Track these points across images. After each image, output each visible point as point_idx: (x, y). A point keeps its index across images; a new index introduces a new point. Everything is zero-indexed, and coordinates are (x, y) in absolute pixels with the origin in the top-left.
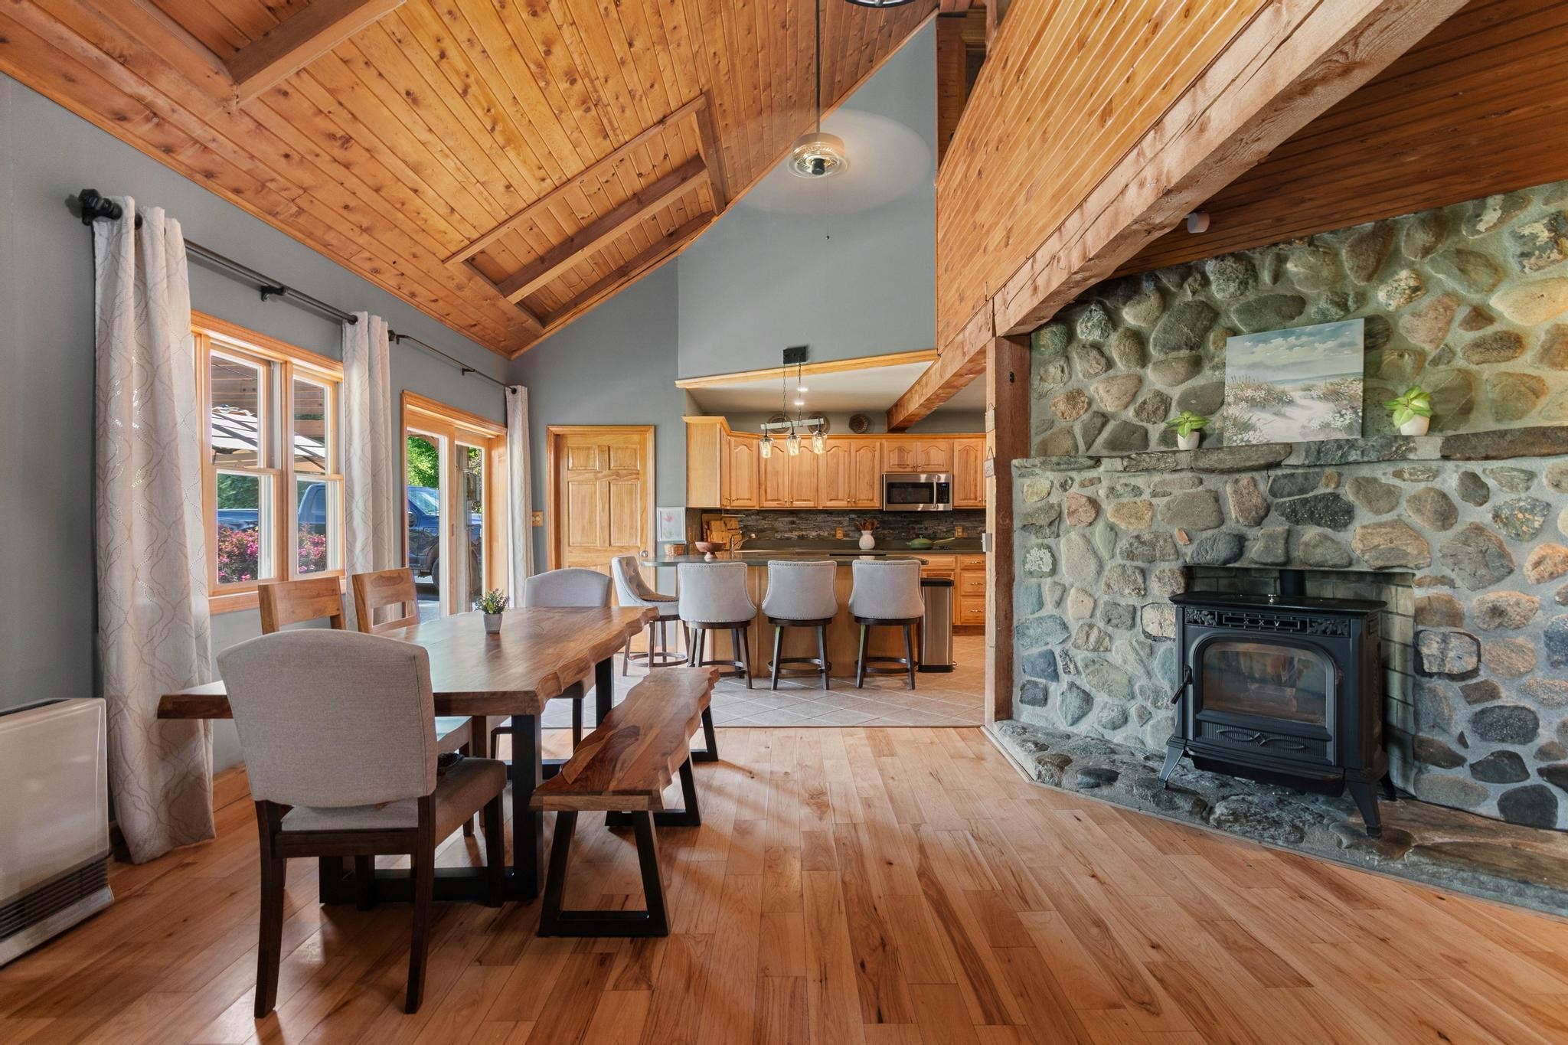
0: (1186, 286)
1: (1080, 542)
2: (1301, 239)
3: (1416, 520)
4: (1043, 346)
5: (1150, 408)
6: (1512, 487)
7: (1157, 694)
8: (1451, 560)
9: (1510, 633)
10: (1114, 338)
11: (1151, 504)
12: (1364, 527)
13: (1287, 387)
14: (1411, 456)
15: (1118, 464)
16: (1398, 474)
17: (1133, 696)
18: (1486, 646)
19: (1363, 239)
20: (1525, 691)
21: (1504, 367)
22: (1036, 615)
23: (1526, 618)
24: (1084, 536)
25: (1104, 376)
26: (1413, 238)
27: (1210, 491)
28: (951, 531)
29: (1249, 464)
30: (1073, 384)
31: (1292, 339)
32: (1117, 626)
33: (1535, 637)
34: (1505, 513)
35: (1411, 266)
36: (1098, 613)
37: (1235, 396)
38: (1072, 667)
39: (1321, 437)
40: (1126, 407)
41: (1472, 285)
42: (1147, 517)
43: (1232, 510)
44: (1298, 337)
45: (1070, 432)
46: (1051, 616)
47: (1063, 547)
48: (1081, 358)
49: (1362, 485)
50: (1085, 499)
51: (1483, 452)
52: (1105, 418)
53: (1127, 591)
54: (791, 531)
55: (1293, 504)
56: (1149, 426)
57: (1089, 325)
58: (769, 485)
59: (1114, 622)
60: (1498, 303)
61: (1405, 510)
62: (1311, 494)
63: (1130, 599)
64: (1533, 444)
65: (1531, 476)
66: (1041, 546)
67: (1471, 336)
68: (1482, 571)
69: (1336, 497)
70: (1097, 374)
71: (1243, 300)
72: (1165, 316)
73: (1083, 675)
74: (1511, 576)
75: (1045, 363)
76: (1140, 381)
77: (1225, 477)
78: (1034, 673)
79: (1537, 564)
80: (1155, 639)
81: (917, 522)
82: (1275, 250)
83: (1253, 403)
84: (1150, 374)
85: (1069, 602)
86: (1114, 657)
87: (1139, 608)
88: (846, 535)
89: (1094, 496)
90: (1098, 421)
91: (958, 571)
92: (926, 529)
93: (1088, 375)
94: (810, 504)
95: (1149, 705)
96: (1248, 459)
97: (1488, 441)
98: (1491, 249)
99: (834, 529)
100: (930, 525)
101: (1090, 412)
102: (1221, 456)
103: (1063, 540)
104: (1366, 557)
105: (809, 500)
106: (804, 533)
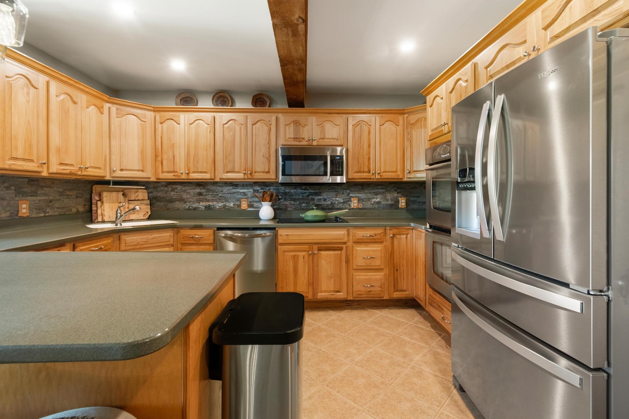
28: (348, 201)
54: (199, 201)
58: (165, 157)
81: (317, 194)
88: (250, 206)
91: (350, 244)
92: (325, 200)
94: (207, 176)
99: (239, 200)
100: (328, 197)
105: (205, 172)
106: (211, 203)
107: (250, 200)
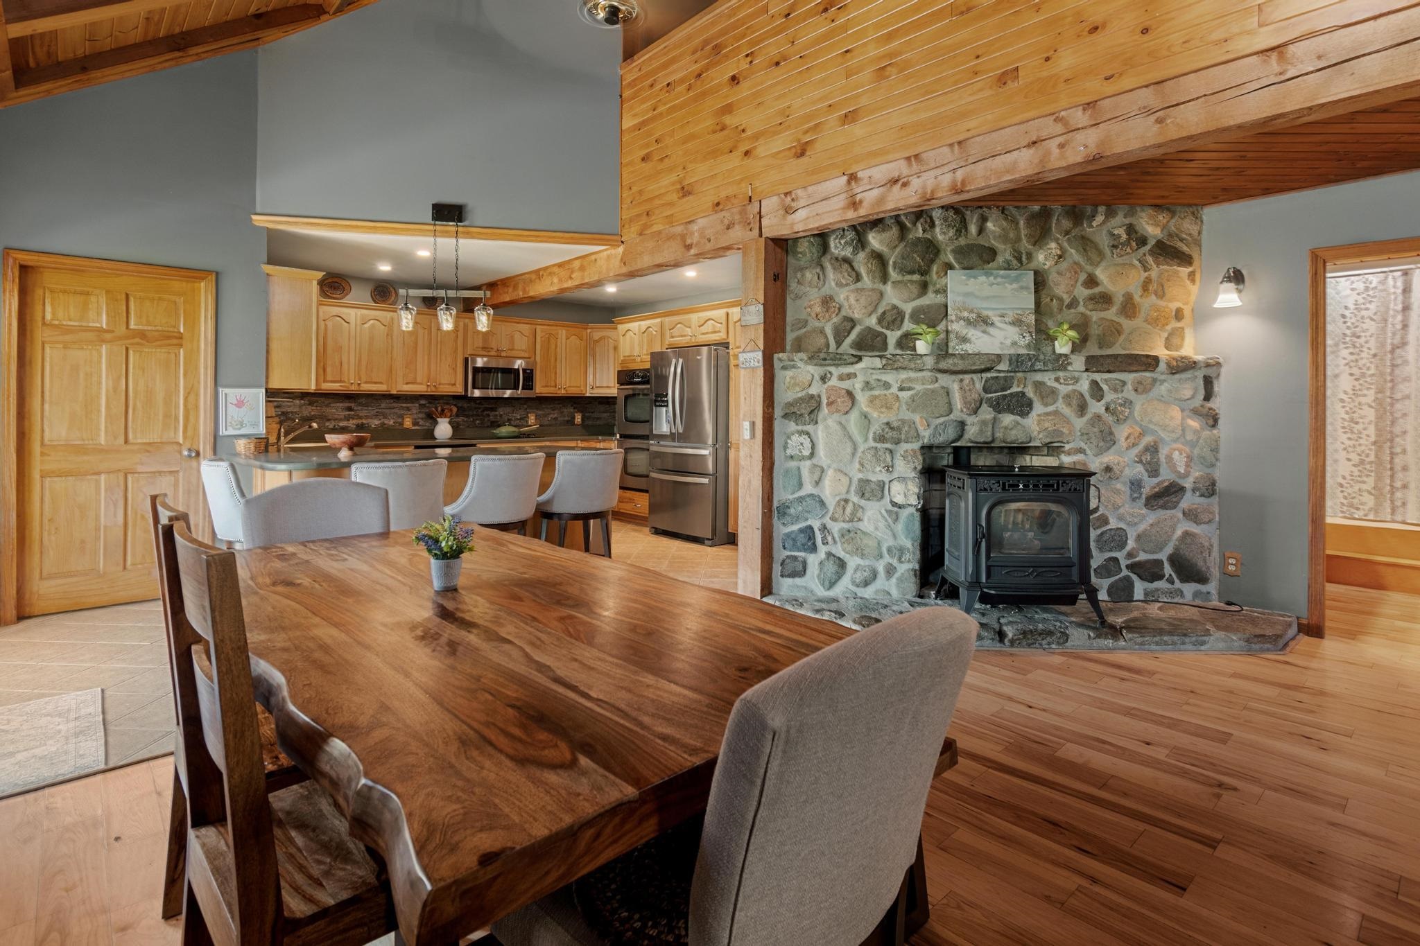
0: (919, 225)
1: (838, 427)
2: (998, 207)
3: (1067, 411)
4: (801, 253)
5: (889, 318)
6: (1115, 390)
7: (902, 550)
8: (1086, 437)
9: (1114, 482)
10: (861, 256)
11: (897, 396)
12: (1039, 415)
13: (990, 313)
14: (1070, 368)
15: (878, 363)
16: (1057, 380)
17: (881, 556)
18: (1102, 491)
19: (1033, 217)
20: (1120, 518)
21: (1103, 314)
22: (796, 495)
23: (1121, 472)
24: (841, 423)
25: (853, 287)
26: (1059, 223)
27: (943, 387)
28: (525, 417)
29: (974, 368)
30: (826, 291)
31: (991, 278)
32: (869, 499)
33: (1124, 483)
34: (1112, 406)
35: (1057, 240)
36: (853, 489)
37: (956, 315)
38: (829, 538)
39: (1012, 351)
40: (870, 315)
41: (1089, 259)
42: (895, 407)
43: (958, 403)
44: (995, 278)
45: (822, 331)
46: (811, 495)
47: (820, 433)
48: (834, 269)
49: (1039, 385)
50: (844, 391)
51: (1106, 367)
52: (852, 323)
53: (878, 469)
55: (998, 398)
56: (888, 332)
57: (843, 242)
59: (866, 495)
60: (1100, 274)
61: (1060, 405)
62: (1009, 392)
63: (878, 475)
64: (1130, 364)
65: (1124, 383)
66: (801, 433)
67: (1087, 292)
68: (1101, 444)
69: (1023, 393)
70: (847, 285)
71: (957, 243)
72: (902, 245)
73: (839, 544)
74: (1114, 447)
75: (802, 269)
76: (882, 294)
77: (953, 377)
78: (795, 547)
79: (1127, 438)
80: (900, 507)
82: (980, 211)
83: (969, 322)
84: (888, 289)
85: (827, 482)
86: (866, 526)
87: (887, 482)
88: (415, 424)
89: (850, 389)
90: (849, 325)
92: (501, 415)
93: (840, 285)
95: (895, 562)
96: (974, 364)
97: (1109, 361)
98: (1097, 239)
99: (402, 417)
100: (505, 412)
101: (840, 316)
102: (956, 360)
103: (820, 427)
104: (1041, 436)
105: (381, 383)
106: (364, 421)
107: (415, 416)
